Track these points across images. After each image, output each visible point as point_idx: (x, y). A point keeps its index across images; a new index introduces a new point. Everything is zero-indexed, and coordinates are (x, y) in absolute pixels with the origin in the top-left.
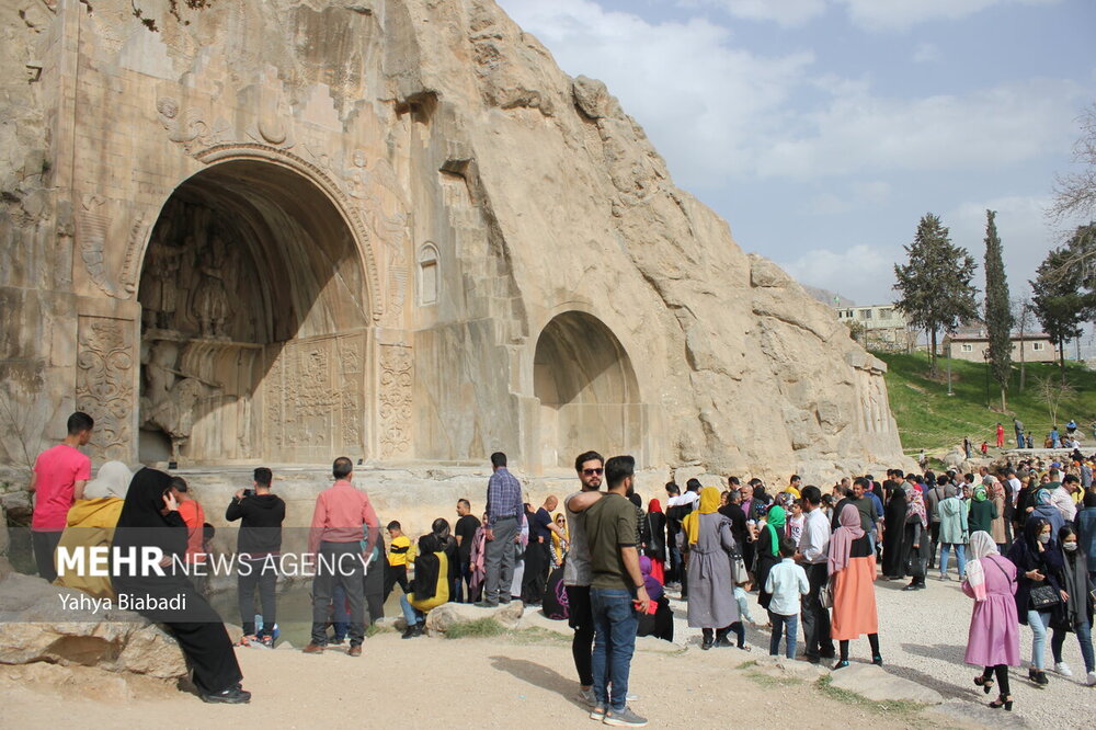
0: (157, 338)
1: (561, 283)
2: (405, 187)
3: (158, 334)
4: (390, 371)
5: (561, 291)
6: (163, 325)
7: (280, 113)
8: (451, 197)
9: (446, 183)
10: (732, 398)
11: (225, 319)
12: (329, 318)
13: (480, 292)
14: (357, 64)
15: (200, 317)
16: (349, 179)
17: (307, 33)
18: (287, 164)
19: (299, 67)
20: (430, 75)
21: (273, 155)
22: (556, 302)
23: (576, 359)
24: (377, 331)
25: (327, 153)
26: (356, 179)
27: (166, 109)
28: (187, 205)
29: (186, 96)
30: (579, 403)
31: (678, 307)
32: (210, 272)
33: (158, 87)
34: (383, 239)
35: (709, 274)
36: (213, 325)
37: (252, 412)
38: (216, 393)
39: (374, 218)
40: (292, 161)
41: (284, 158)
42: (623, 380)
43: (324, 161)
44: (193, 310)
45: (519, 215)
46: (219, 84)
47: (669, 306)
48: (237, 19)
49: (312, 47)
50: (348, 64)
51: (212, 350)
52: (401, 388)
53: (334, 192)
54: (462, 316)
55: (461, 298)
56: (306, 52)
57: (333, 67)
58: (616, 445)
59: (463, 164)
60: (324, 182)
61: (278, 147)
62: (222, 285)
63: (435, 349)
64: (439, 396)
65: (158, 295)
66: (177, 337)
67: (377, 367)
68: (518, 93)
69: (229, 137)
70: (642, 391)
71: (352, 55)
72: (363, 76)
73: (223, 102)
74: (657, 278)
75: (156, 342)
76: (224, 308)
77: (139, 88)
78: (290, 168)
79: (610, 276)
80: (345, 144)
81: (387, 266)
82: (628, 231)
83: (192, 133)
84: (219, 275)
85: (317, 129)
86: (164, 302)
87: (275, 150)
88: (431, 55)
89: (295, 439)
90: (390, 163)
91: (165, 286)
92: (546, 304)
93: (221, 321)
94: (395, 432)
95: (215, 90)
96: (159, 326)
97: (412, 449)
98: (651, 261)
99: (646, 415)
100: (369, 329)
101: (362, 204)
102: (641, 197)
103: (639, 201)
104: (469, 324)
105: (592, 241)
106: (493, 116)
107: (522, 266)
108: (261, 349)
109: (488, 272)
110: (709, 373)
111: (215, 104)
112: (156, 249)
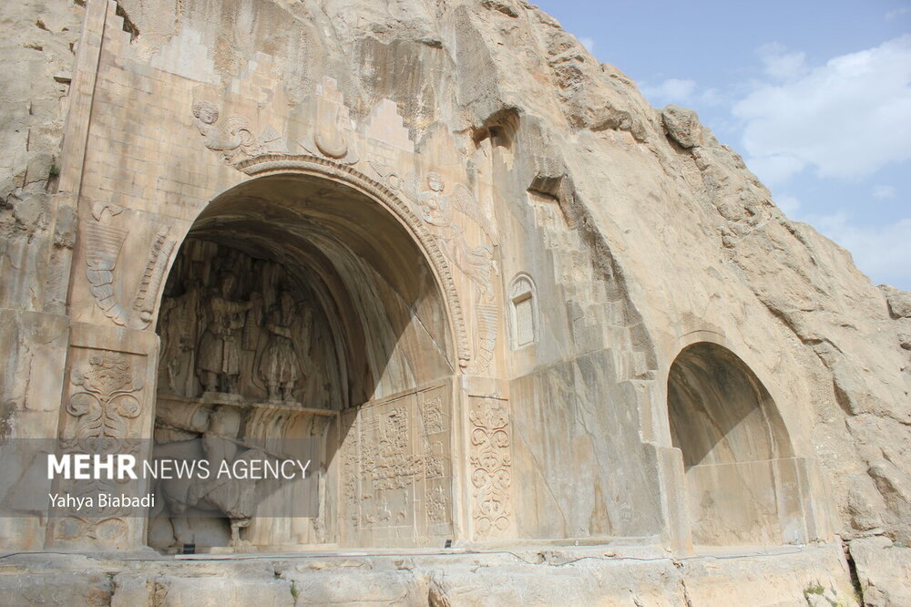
0: (216, 402)
1: (687, 307)
2: (489, 216)
3: (218, 399)
4: (482, 428)
5: (688, 317)
6: (224, 388)
7: (340, 127)
8: (544, 219)
9: (536, 205)
10: (904, 446)
11: (296, 382)
12: (408, 371)
13: (589, 320)
14: (429, 97)
15: (266, 381)
16: (423, 203)
17: (374, 64)
18: (349, 181)
19: (366, 97)
20: (509, 93)
21: (333, 170)
22: (684, 330)
23: (703, 410)
24: (465, 380)
25: (397, 173)
26: (432, 203)
27: (203, 113)
28: (254, 260)
29: (228, 102)
30: (713, 462)
31: (818, 342)
32: (277, 331)
33: (195, 90)
34: (466, 273)
35: (844, 305)
36: (282, 390)
37: (327, 489)
39: (455, 248)
40: (355, 178)
41: (345, 174)
42: (766, 429)
43: (394, 181)
44: (259, 373)
45: (627, 232)
46: (269, 92)
47: (805, 341)
48: (297, 47)
49: (379, 79)
50: (419, 97)
51: (280, 418)
52: (497, 450)
53: (406, 216)
54: (568, 352)
55: (566, 332)
56: (373, 83)
57: (405, 99)
58: (768, 513)
59: (554, 182)
60: (394, 204)
61: (338, 162)
62: (292, 345)
63: (536, 398)
64: (545, 456)
65: (218, 355)
66: (238, 401)
67: (467, 424)
68: (608, 113)
69: (280, 147)
70: (794, 442)
71: (424, 87)
72: (437, 109)
73: (272, 111)
74: (786, 311)
75: (215, 407)
76: (293, 371)
77: (172, 90)
78: (353, 186)
79: (737, 305)
80: (417, 165)
81: (472, 303)
82: (744, 262)
83: (235, 140)
84: (288, 333)
85: (384, 146)
86: (225, 362)
87: (333, 164)
88: (509, 74)
89: (373, 519)
90: (470, 189)
91: (227, 344)
92: (672, 331)
93: (290, 385)
94: (492, 505)
95: (262, 98)
96: (219, 389)
97: (514, 526)
98: (776, 292)
99: (803, 472)
100: (455, 378)
101: (439, 232)
102: (754, 224)
103: (752, 229)
104: (578, 361)
105: (710, 269)
106: (581, 138)
107: (639, 287)
108: (335, 417)
109: (596, 299)
110: (870, 417)
111: (263, 112)
112: (218, 304)
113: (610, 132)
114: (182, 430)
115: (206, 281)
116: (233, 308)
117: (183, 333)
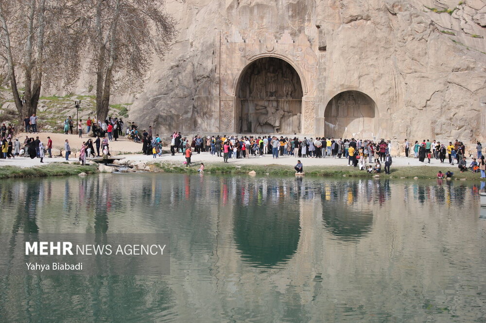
0: (270, 99)
1: (342, 83)
5: (342, 85)
6: (271, 96)
7: (272, 43)
8: (322, 58)
9: (320, 54)
10: (415, 116)
16: (295, 56)
17: (292, 11)
21: (269, 55)
22: (340, 89)
25: (288, 50)
26: (298, 55)
27: (241, 50)
29: (246, 45)
31: (407, 84)
33: (239, 45)
34: (308, 71)
36: (288, 94)
38: (290, 114)
39: (305, 65)
41: (273, 55)
43: (287, 53)
46: (255, 40)
49: (294, 15)
51: (287, 102)
56: (292, 17)
57: (301, 18)
60: (286, 58)
61: (271, 52)
62: (290, 82)
65: (270, 87)
66: (275, 99)
67: (304, 108)
68: (351, 17)
69: (258, 53)
70: (380, 114)
71: (308, 13)
73: (256, 44)
76: (290, 89)
78: (275, 57)
80: (294, 46)
81: (309, 78)
83: (247, 54)
84: (288, 80)
85: (284, 44)
86: (272, 89)
90: (311, 48)
92: (335, 90)
93: (290, 93)
94: (310, 126)
100: (303, 97)
106: (342, 27)
110: (410, 107)
111: (253, 45)
112: (269, 74)
113: (353, 23)
114: (261, 106)
115: (267, 68)
116: (272, 75)
117: (261, 82)
